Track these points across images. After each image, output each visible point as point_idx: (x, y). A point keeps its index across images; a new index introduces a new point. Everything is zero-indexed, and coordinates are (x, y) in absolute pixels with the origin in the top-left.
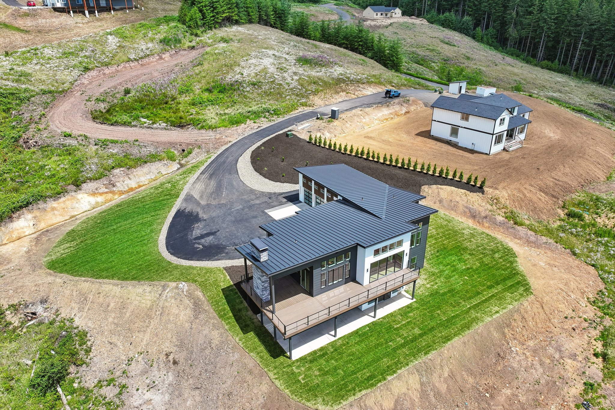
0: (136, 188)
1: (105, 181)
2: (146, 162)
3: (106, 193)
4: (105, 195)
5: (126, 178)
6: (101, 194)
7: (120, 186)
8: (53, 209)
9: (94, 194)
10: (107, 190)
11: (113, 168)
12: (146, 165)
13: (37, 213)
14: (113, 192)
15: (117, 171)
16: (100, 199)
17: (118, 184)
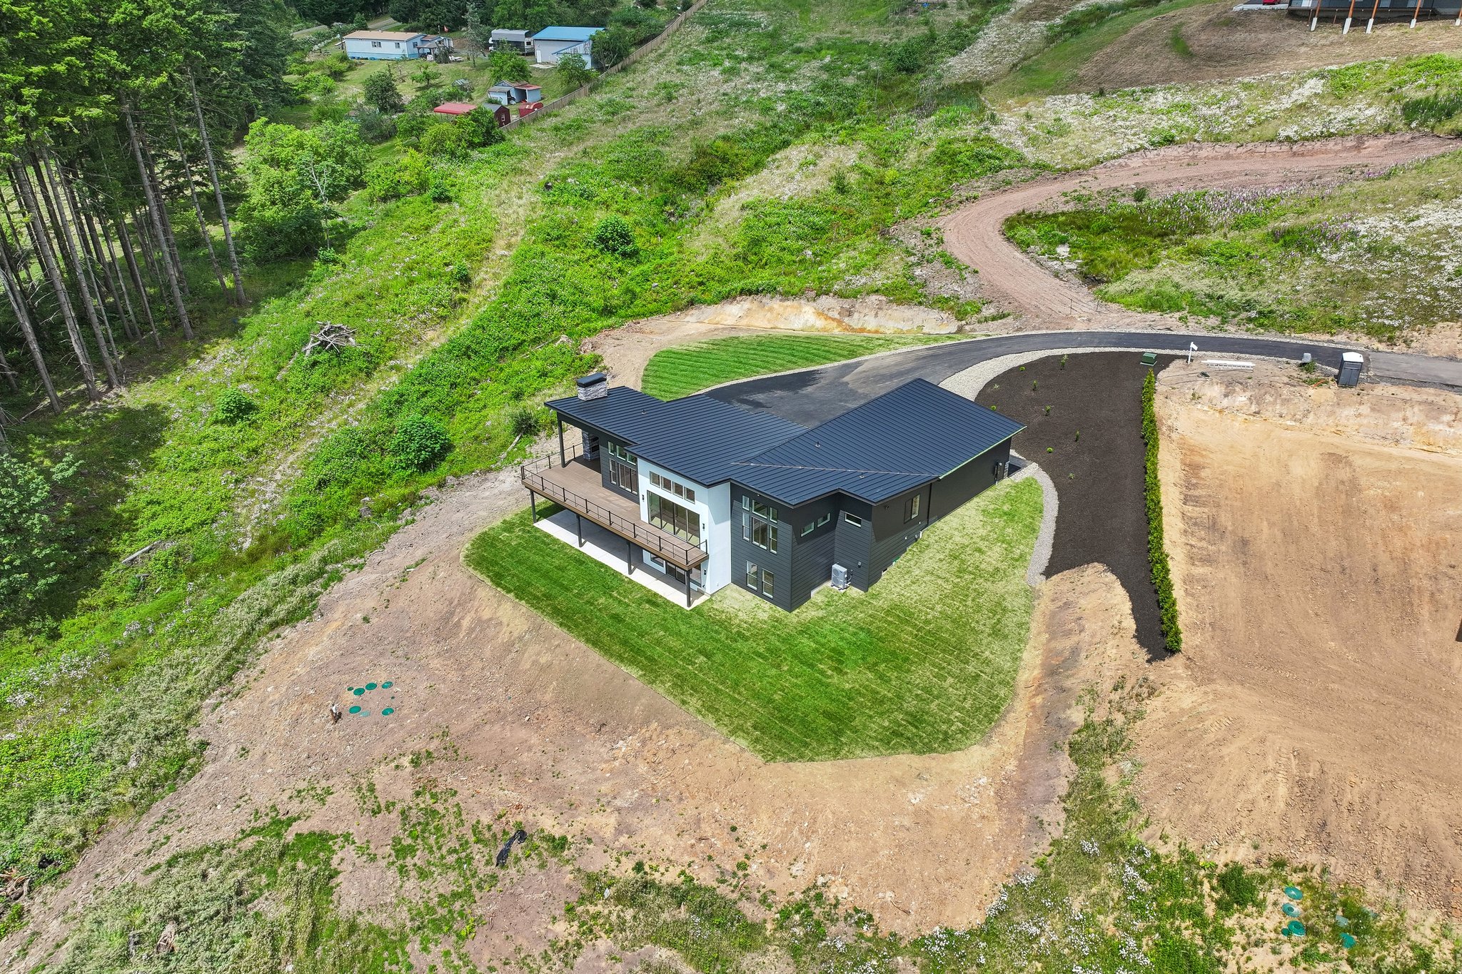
0: (869, 332)
1: (846, 304)
2: (920, 303)
3: (834, 319)
4: (829, 321)
5: (873, 313)
6: (827, 318)
7: (855, 321)
8: (771, 310)
9: (820, 314)
10: (837, 316)
11: (877, 291)
12: (916, 308)
13: (755, 306)
14: (840, 322)
15: (874, 297)
16: (820, 323)
17: (856, 315)
